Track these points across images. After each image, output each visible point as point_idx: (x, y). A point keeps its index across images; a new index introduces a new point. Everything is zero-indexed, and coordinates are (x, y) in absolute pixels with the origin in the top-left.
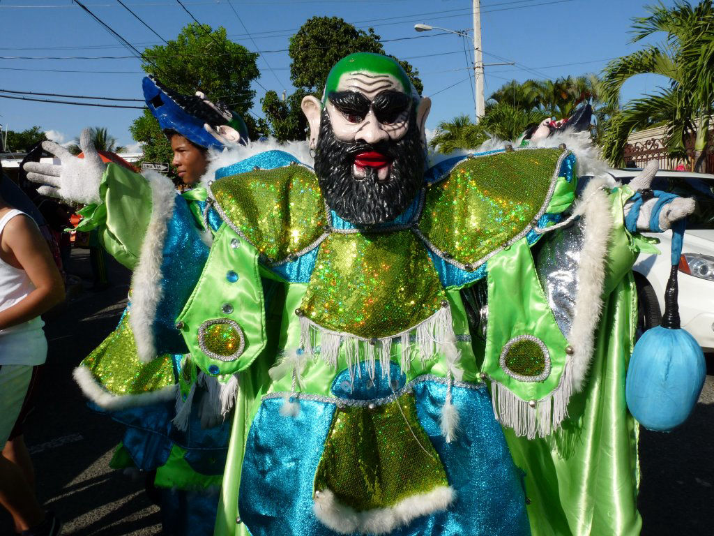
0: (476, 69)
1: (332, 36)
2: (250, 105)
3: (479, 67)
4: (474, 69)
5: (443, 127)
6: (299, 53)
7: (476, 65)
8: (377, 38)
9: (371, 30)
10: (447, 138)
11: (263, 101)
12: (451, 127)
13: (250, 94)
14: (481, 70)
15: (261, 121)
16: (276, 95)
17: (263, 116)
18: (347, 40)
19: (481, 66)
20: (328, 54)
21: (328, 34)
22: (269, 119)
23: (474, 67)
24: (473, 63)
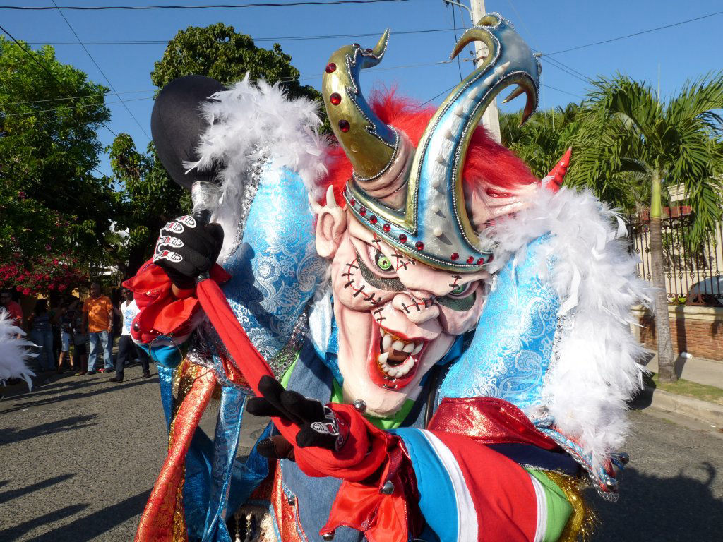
1: (217, 49)
2: (93, 164)
6: (163, 72)
8: (288, 58)
9: (278, 47)
11: (110, 150)
13: (93, 149)
15: (105, 181)
16: (131, 140)
17: (110, 173)
18: (241, 55)
20: (211, 71)
21: (212, 46)
22: (118, 177)
23: (474, 61)
24: (471, 53)
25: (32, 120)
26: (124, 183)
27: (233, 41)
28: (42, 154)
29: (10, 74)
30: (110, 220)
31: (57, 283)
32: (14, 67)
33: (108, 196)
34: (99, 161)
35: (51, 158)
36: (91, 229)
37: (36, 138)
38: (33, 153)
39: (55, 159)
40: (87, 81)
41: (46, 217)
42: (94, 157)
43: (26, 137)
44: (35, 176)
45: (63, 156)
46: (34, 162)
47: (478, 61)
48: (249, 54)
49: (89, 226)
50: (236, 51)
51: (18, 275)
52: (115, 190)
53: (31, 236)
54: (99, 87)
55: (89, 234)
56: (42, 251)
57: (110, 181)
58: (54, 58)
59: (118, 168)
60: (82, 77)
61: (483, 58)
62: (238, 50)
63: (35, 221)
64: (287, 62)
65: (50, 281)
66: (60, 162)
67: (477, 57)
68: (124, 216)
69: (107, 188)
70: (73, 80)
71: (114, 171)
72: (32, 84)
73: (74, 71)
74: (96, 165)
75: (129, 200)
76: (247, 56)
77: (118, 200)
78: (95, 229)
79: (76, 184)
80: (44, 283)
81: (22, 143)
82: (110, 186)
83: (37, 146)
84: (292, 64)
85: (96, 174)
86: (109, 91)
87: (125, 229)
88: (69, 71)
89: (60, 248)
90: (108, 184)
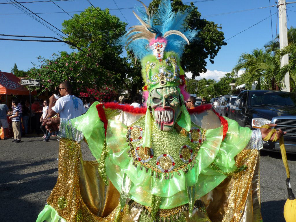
0: (280, 7)
3: (283, 4)
4: (277, 7)
5: (244, 57)
7: (280, 3)
8: (196, 8)
9: (192, 4)
10: (249, 64)
12: (251, 57)
13: (121, 47)
14: (284, 7)
15: (125, 59)
17: (126, 56)
19: (285, 3)
22: (129, 58)
23: (277, 6)
24: (276, 3)
25: (101, 36)
26: (131, 60)
27: (174, 2)
28: (103, 49)
29: (94, 20)
30: (126, 74)
31: (107, 96)
32: (95, 17)
33: (125, 65)
34: (123, 51)
35: (106, 51)
36: (119, 77)
37: (102, 43)
38: (101, 49)
39: (108, 51)
40: (120, 21)
41: (105, 72)
42: (121, 50)
43: (98, 43)
44: (101, 58)
45: (111, 50)
46: (101, 52)
47: (279, 6)
48: (181, 7)
49: (119, 76)
50: (175, 6)
51: (95, 93)
52: (128, 62)
53: (100, 79)
54: (124, 23)
55: (119, 79)
56: (103, 84)
57: (126, 59)
58: (109, 13)
59: (129, 54)
60: (118, 20)
61: (281, 4)
62: (176, 6)
63: (101, 74)
64: (196, 10)
65: (105, 95)
66: (110, 52)
67: (279, 4)
68: (131, 72)
69: (125, 62)
70: (115, 21)
71: (128, 55)
72: (101, 23)
73: (116, 18)
74: (121, 53)
75: (133, 66)
76: (180, 8)
77: (129, 66)
78: (121, 77)
79: (115, 60)
80: (103, 96)
81: (97, 45)
82: (126, 61)
83: (102, 46)
84: (198, 10)
85: (122, 56)
86: (127, 25)
87: (131, 77)
88: (114, 17)
89: (109, 83)
90: (125, 60)
